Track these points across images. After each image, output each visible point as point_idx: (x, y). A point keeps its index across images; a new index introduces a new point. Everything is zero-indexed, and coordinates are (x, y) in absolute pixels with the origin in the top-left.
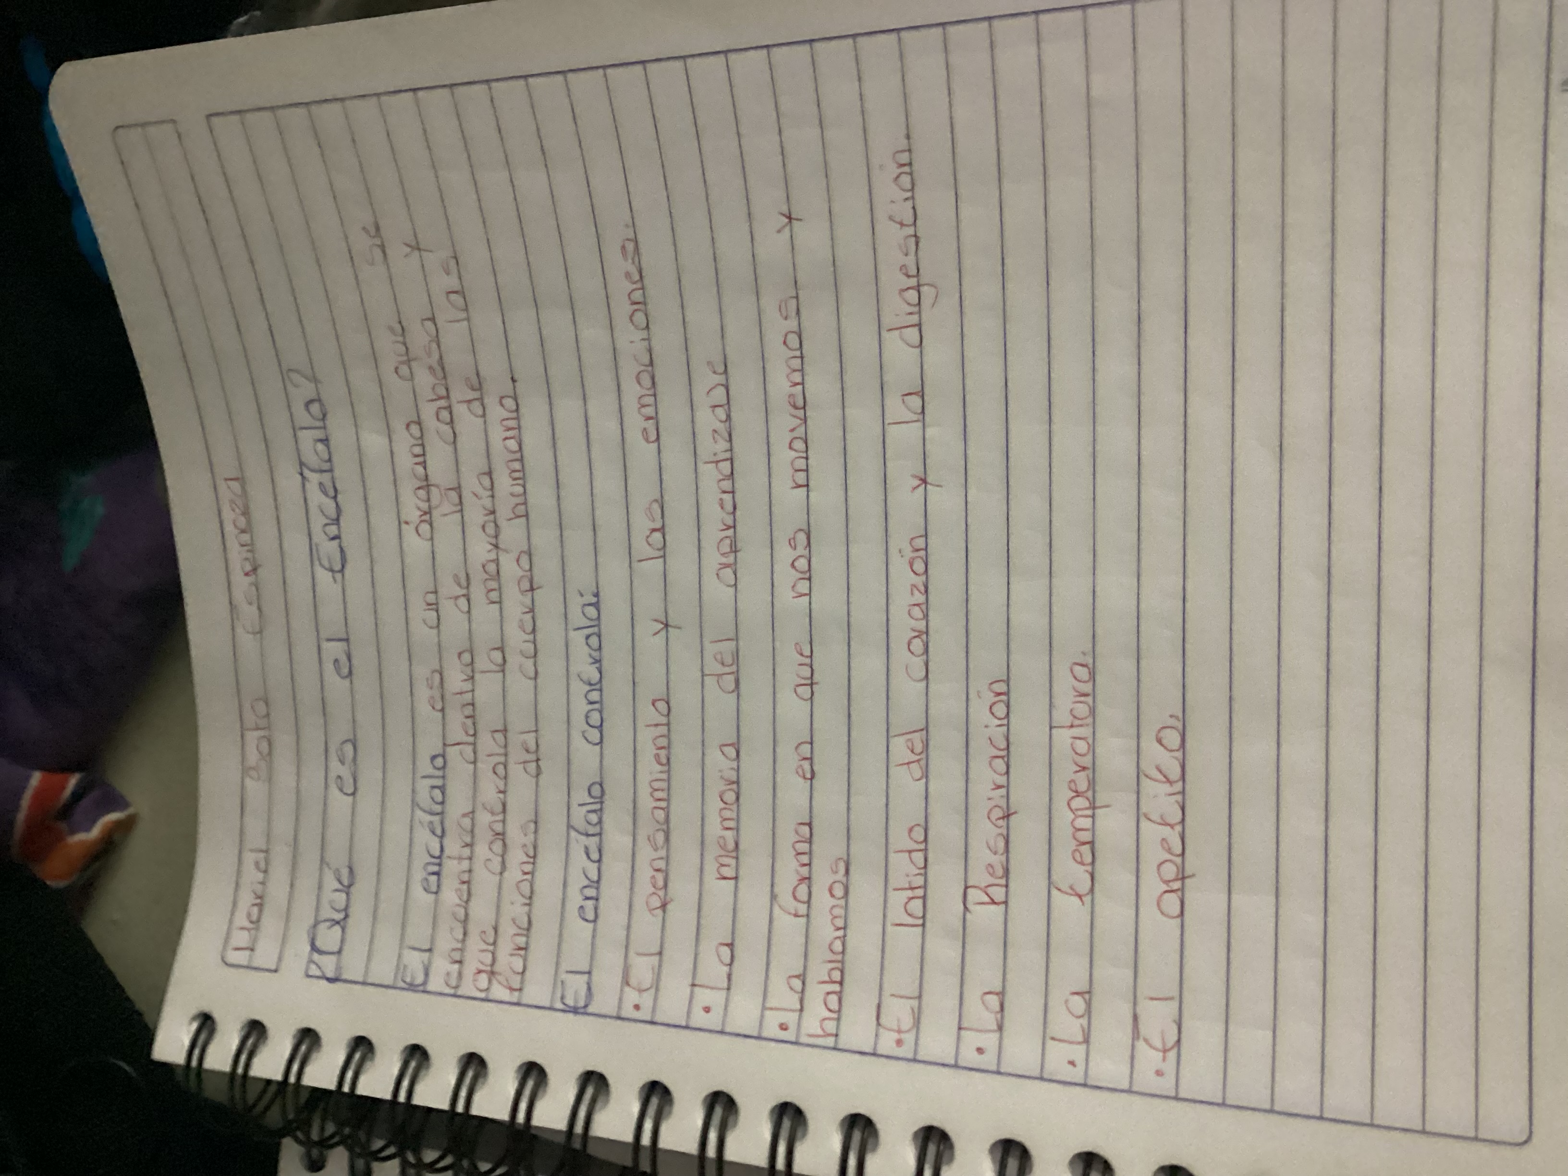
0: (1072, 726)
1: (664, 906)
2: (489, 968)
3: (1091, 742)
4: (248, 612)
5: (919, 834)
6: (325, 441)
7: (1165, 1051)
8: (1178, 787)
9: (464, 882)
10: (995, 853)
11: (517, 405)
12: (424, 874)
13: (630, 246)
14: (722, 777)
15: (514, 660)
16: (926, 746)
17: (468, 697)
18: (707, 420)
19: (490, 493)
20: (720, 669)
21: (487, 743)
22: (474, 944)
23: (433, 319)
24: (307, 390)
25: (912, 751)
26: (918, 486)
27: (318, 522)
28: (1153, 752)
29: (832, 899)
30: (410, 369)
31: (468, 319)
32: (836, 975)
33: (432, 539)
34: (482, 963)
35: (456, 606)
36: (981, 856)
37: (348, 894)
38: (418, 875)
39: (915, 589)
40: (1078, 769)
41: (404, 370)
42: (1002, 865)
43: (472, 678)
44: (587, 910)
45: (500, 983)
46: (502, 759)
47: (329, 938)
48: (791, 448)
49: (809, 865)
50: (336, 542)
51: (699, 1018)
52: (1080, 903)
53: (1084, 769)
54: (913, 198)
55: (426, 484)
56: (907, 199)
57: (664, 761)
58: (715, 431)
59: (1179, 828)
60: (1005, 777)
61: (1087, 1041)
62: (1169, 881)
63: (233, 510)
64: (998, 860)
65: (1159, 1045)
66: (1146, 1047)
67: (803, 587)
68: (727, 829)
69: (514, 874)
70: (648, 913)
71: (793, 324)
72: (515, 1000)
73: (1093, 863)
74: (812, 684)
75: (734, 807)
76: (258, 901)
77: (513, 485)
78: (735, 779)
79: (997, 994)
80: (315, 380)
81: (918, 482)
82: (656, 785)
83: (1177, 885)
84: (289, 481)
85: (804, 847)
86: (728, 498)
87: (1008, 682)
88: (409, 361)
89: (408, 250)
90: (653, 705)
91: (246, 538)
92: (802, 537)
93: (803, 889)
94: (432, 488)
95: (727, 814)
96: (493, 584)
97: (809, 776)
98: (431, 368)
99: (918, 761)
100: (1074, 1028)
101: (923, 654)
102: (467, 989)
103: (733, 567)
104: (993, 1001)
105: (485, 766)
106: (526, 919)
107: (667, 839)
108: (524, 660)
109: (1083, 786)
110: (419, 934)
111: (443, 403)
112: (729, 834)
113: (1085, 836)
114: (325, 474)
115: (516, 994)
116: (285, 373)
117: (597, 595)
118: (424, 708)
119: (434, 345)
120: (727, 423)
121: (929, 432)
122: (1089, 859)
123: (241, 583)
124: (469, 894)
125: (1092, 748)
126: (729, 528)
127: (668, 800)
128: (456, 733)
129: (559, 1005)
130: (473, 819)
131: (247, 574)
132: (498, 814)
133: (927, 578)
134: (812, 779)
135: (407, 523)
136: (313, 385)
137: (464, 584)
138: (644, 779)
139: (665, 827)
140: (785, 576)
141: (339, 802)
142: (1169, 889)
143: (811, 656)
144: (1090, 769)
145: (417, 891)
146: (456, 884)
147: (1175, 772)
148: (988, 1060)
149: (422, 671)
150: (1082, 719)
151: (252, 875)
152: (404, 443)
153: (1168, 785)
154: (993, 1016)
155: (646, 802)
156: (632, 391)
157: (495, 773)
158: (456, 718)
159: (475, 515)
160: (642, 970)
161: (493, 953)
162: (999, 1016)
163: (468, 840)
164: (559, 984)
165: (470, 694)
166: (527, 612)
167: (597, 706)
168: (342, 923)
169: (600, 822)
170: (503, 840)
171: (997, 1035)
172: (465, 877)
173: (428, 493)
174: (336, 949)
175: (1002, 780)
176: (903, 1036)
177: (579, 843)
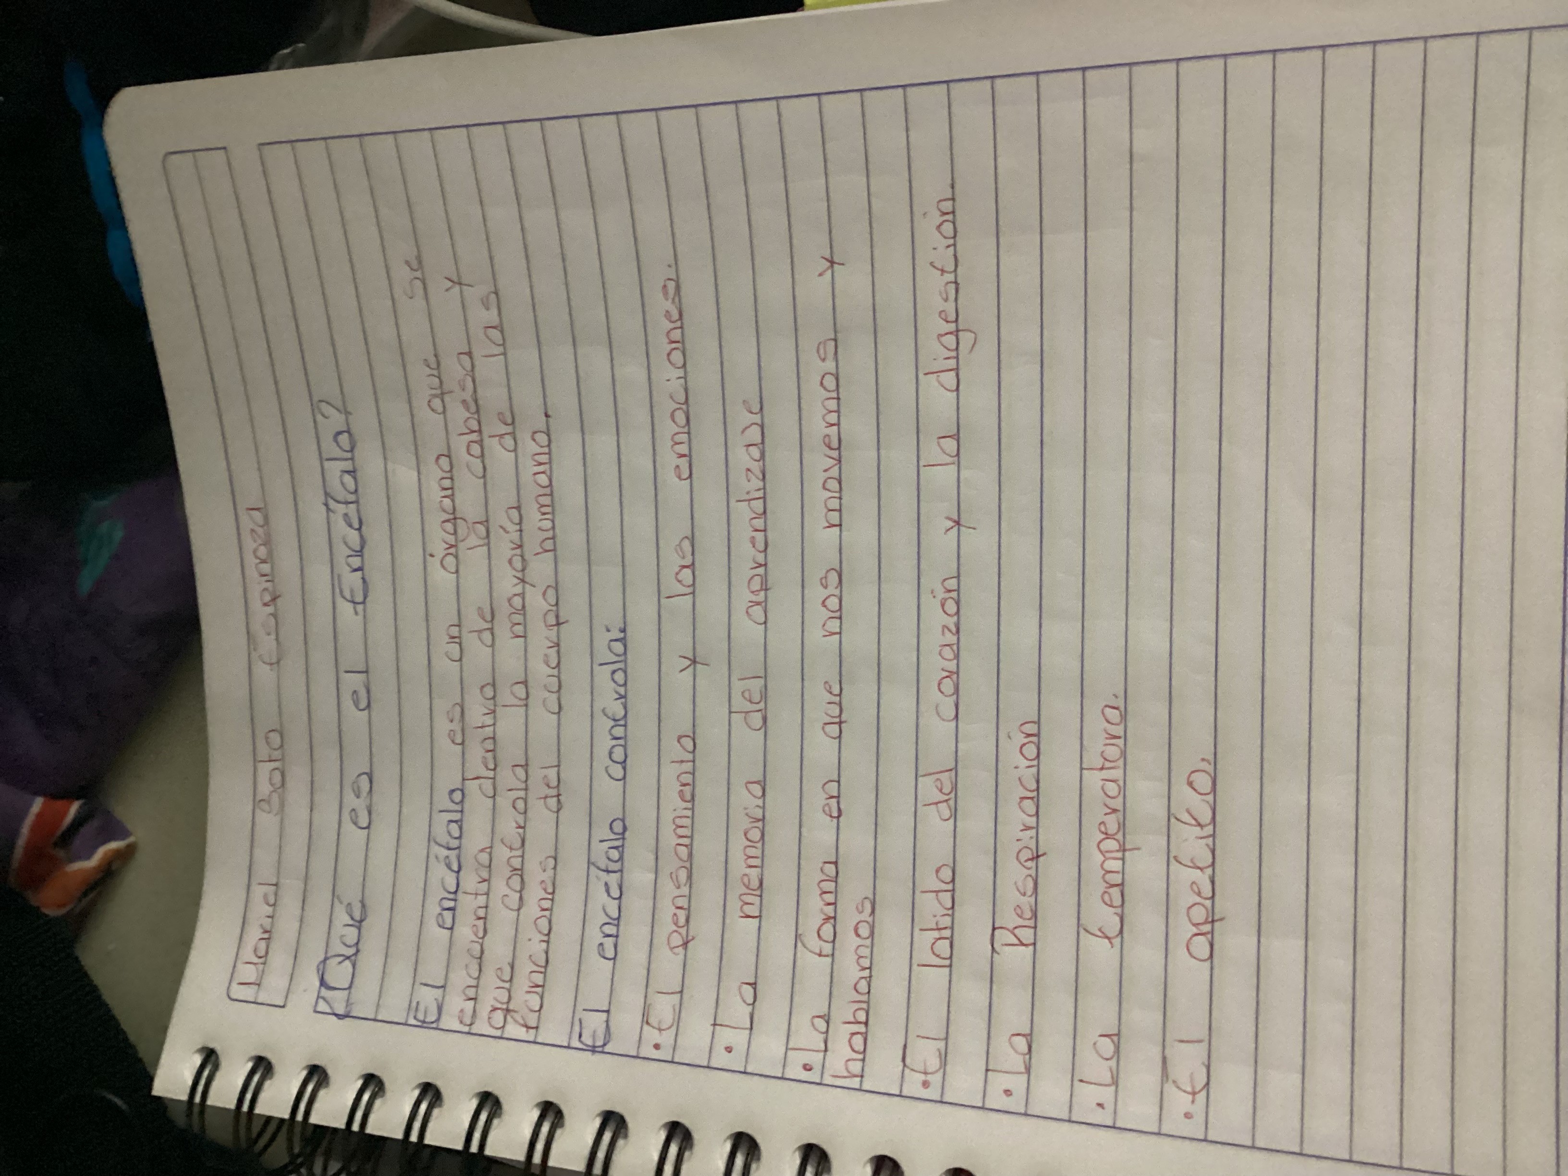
0: (1102, 769)
1: (685, 944)
2: (504, 1006)
3: (1121, 783)
4: (267, 644)
5: (946, 874)
6: (352, 472)
7: (1194, 1094)
8: (1209, 830)
9: (480, 918)
10: (1024, 894)
11: (550, 441)
12: (438, 910)
13: (671, 285)
14: (747, 814)
15: (538, 695)
16: (955, 787)
17: (489, 731)
18: (742, 458)
19: (518, 527)
20: (750, 707)
21: (508, 778)
22: (490, 979)
23: (469, 354)
24: (337, 420)
25: (941, 791)
26: (952, 528)
27: (342, 551)
28: (1185, 796)
29: (858, 939)
30: (443, 401)
31: (504, 354)
32: (861, 1016)
33: (457, 572)
34: (497, 1000)
35: (480, 639)
36: (1010, 897)
37: (359, 929)
38: (433, 909)
39: (946, 630)
40: (1109, 811)
41: (437, 403)
42: (1031, 907)
43: (494, 712)
44: (606, 946)
45: (516, 1021)
46: (522, 794)
47: (339, 974)
48: (824, 488)
49: (835, 904)
50: (359, 573)
51: (720, 1059)
52: (1109, 945)
53: (1115, 811)
54: (955, 245)
55: (454, 518)
56: (948, 247)
57: (688, 797)
58: (748, 470)
59: (1209, 871)
60: (1034, 819)
61: (1115, 1082)
62: (1198, 924)
63: (255, 541)
64: (1027, 902)
65: (1189, 1089)
66: (1175, 1089)
67: (834, 626)
68: (751, 867)
69: (532, 909)
70: (670, 953)
71: (830, 365)
72: (531, 1039)
73: (1122, 905)
74: (840, 723)
75: (759, 845)
76: (266, 936)
77: (541, 520)
78: (761, 817)
79: (1024, 1035)
80: (347, 413)
81: (951, 524)
82: (679, 822)
83: (1207, 928)
84: (315, 513)
85: (830, 886)
86: (760, 536)
87: (1038, 723)
88: (443, 394)
89: (450, 284)
90: (679, 741)
91: (266, 568)
92: (833, 577)
93: (828, 929)
94: (459, 521)
95: (751, 852)
96: (518, 618)
97: (835, 814)
98: (464, 402)
99: (946, 801)
100: (1101, 1071)
101: (953, 694)
102: (482, 1026)
103: (764, 604)
104: (1021, 1044)
105: (504, 801)
106: (544, 956)
107: (690, 877)
108: (547, 694)
109: (1112, 828)
110: (433, 971)
111: (474, 437)
112: (754, 873)
113: (1117, 879)
114: (351, 505)
115: (533, 1032)
116: (315, 406)
117: (623, 631)
118: (443, 742)
119: (469, 379)
120: (761, 463)
121: (964, 474)
122: (1117, 901)
123: (261, 613)
124: (485, 931)
125: (1123, 790)
126: (761, 565)
127: (691, 837)
128: (475, 766)
129: (576, 1043)
130: (490, 854)
131: (266, 605)
132: (516, 850)
133: (958, 618)
134: (839, 817)
135: (432, 556)
136: (343, 417)
137: (489, 618)
138: (667, 816)
139: (688, 865)
140: (817, 615)
141: (354, 837)
142: (1199, 932)
143: (840, 695)
144: (1121, 813)
145: (432, 928)
146: (471, 919)
147: (1205, 816)
148: (1016, 1103)
149: (442, 705)
150: (1113, 761)
151: (259, 910)
152: (434, 473)
153: (1198, 828)
154: (1021, 1057)
155: (669, 839)
156: (667, 429)
157: (514, 807)
158: (476, 753)
159: (503, 547)
160: (664, 1008)
161: (509, 991)
162: (1027, 1057)
163: (485, 875)
164: (577, 1023)
165: (492, 728)
166: (551, 647)
167: (622, 742)
168: (352, 959)
169: (621, 858)
170: (521, 876)
171: (1026, 1076)
172: (481, 912)
173: (455, 525)
174: (347, 986)
175: (1032, 821)
176: (929, 1078)
177: (599, 878)
